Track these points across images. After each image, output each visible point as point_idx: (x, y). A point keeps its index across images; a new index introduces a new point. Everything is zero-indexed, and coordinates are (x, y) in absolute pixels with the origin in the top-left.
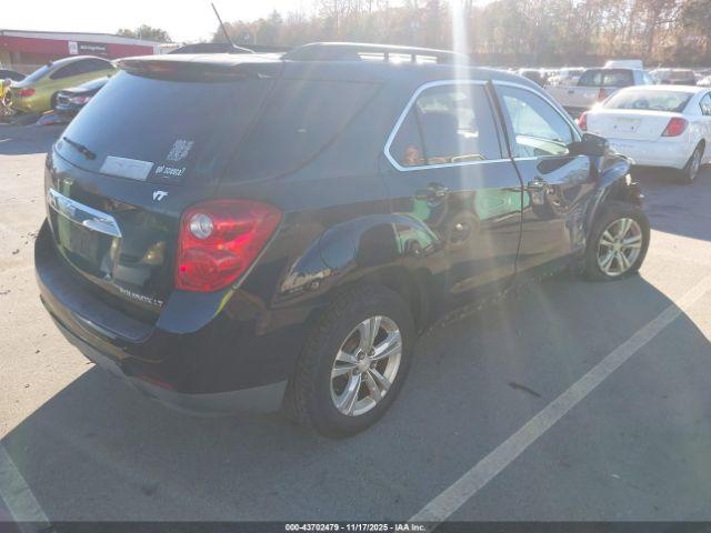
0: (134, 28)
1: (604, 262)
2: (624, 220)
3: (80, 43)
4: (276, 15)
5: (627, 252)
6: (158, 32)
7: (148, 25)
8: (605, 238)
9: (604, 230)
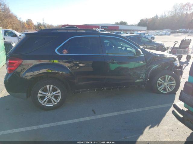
0: (119, 22)
1: (160, 88)
2: (167, 76)
3: (102, 26)
4: (157, 16)
5: (171, 87)
6: (125, 22)
7: (122, 21)
8: (159, 81)
9: (159, 78)
